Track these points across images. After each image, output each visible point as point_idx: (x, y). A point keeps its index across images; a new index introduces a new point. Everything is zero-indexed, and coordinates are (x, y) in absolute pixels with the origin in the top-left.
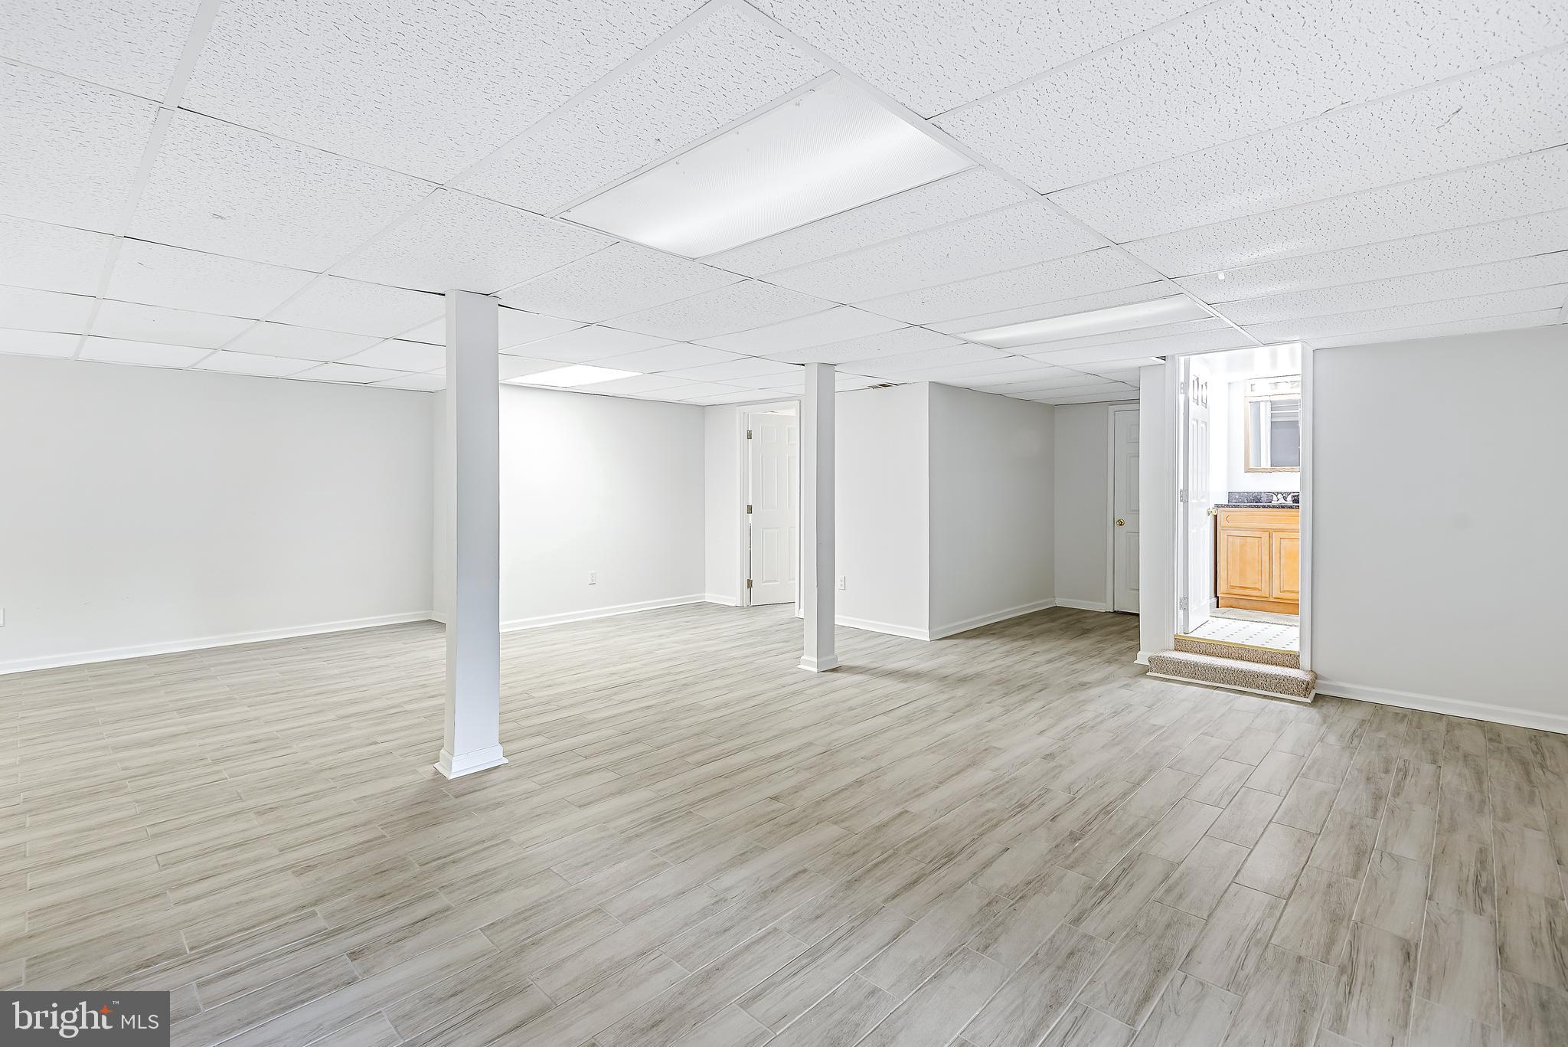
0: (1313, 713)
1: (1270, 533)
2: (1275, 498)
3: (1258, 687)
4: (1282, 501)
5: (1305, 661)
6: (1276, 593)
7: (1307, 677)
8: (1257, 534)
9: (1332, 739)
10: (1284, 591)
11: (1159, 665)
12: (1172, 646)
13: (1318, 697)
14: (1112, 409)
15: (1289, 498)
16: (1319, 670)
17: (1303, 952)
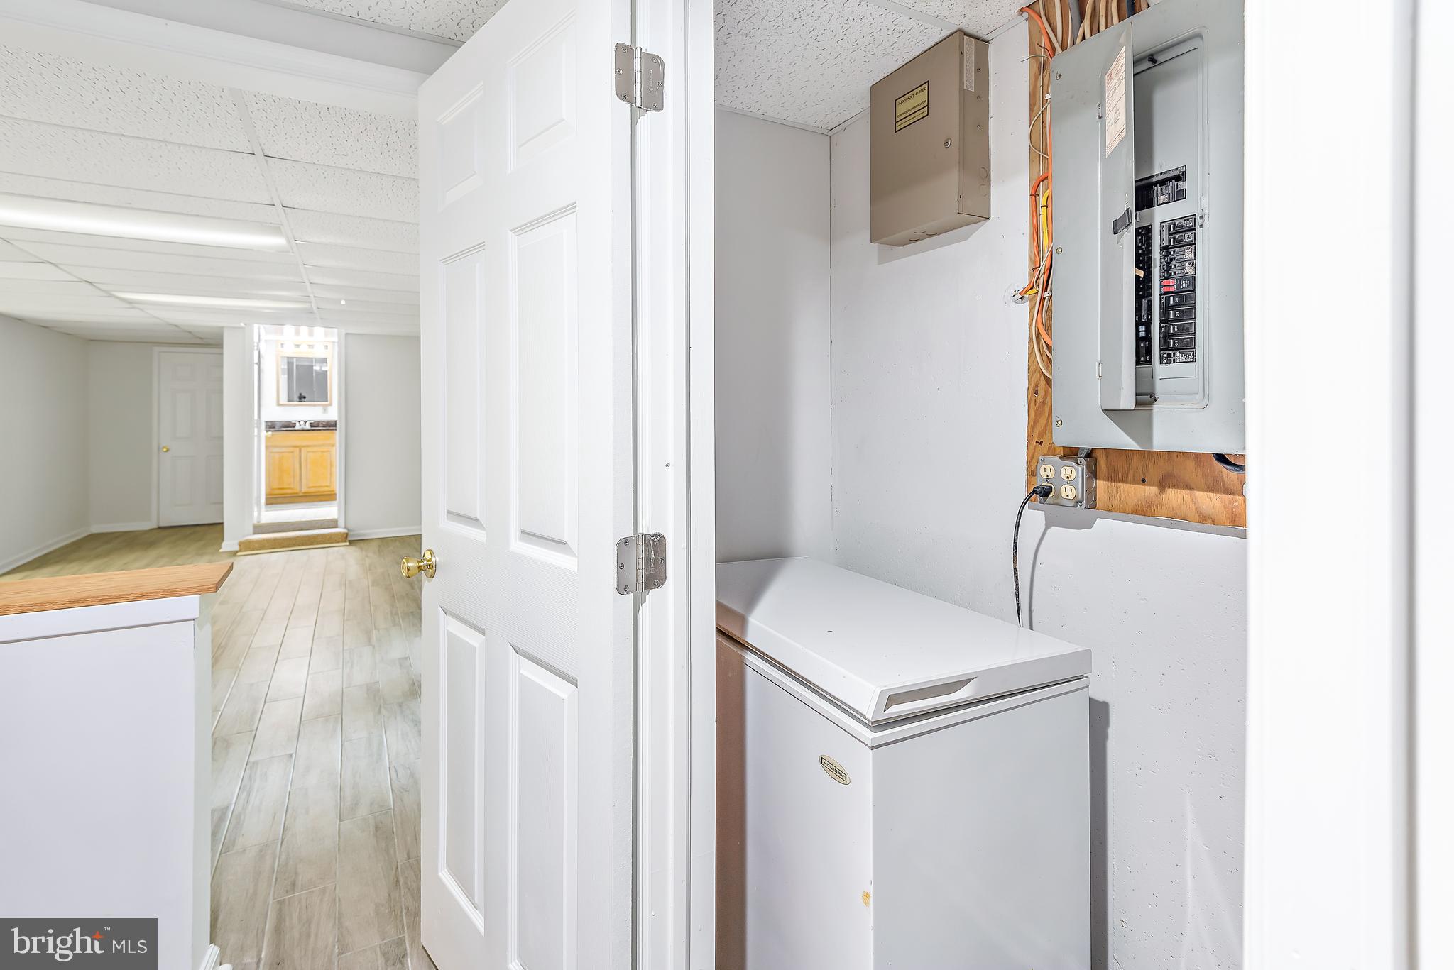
0: (352, 549)
1: (300, 448)
2: (298, 424)
3: (317, 544)
4: (303, 427)
5: (341, 523)
6: (304, 489)
7: (346, 531)
8: (291, 449)
9: (371, 555)
10: (310, 487)
11: (247, 546)
12: (251, 531)
13: (351, 542)
14: (157, 349)
15: (308, 424)
16: (350, 526)
17: (411, 611)
